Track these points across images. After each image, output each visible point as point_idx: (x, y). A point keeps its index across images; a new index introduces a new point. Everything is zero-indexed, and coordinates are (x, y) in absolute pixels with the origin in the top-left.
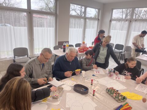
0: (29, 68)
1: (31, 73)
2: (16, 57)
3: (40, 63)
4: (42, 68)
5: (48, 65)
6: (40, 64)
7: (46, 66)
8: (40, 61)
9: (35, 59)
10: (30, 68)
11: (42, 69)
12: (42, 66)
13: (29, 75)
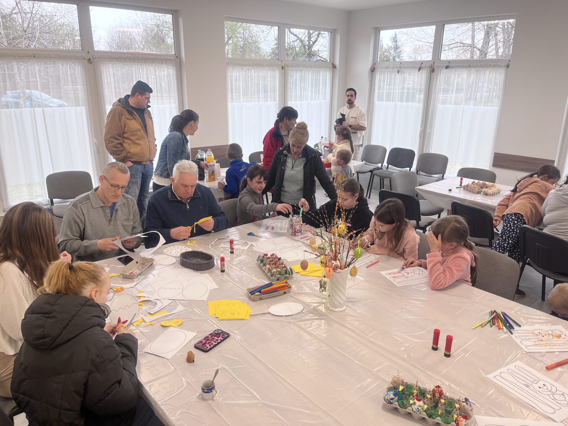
0: (75, 216)
1: (82, 229)
2: (55, 200)
3: (103, 205)
4: (109, 218)
5: (126, 211)
6: (102, 207)
7: (120, 213)
8: (104, 200)
9: (88, 194)
10: (79, 218)
11: (110, 220)
12: (108, 211)
13: (77, 235)
